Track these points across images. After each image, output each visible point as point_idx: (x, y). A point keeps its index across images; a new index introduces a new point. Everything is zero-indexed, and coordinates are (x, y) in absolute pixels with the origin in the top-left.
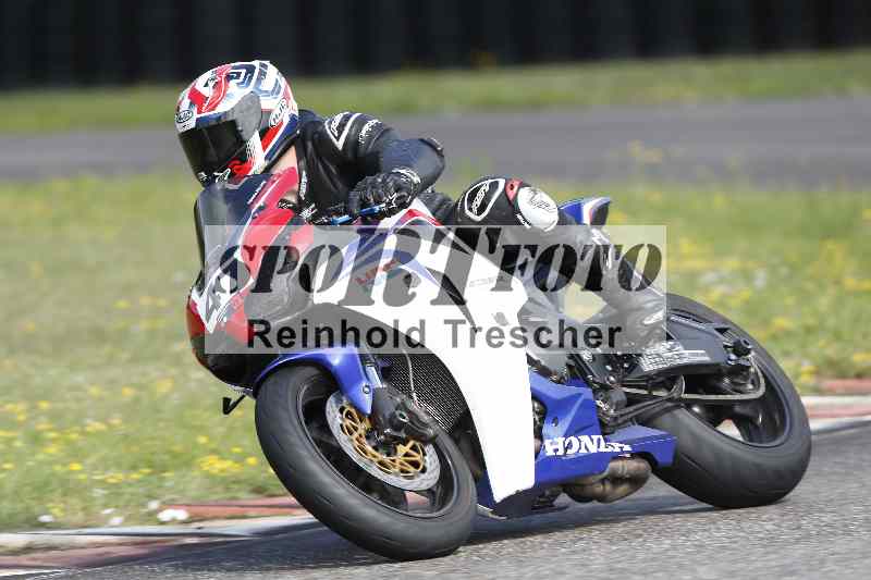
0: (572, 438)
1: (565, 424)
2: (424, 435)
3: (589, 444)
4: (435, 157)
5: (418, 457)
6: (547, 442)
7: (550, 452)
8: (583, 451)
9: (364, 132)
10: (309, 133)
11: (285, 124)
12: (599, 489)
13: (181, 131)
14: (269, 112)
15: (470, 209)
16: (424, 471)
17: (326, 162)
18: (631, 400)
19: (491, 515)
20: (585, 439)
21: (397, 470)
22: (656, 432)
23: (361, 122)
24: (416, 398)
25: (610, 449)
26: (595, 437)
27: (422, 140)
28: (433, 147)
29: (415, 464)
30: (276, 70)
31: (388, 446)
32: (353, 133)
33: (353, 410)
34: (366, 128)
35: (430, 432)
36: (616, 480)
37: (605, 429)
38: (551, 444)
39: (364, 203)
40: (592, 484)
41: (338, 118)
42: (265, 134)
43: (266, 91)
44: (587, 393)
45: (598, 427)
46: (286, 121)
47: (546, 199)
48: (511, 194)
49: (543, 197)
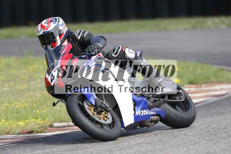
0: (142, 111)
1: (140, 107)
2: (108, 110)
3: (146, 112)
4: (104, 40)
5: (107, 115)
6: (137, 112)
7: (137, 114)
8: (145, 114)
9: (85, 35)
10: (70, 35)
11: (65, 33)
12: (148, 124)
13: (39, 35)
14: (61, 30)
15: (113, 54)
16: (108, 119)
17: (75, 42)
18: (155, 101)
19: (124, 130)
20: (145, 111)
21: (103, 119)
22: (160, 109)
23: (84, 32)
24: (105, 101)
25: (151, 114)
26: (147, 110)
27: (100, 36)
28: (104, 38)
29: (106, 117)
30: (62, 19)
31: (99, 113)
32: (82, 35)
33: (90, 104)
34: (86, 34)
35: (109, 109)
36: (152, 121)
37: (149, 108)
38: (138, 112)
39: (89, 52)
40: (146, 122)
41: (78, 31)
42: (60, 35)
43: (60, 25)
44: (145, 99)
45: (148, 108)
46: (65, 32)
47: (132, 51)
48: (124, 50)
49: (131, 50)
